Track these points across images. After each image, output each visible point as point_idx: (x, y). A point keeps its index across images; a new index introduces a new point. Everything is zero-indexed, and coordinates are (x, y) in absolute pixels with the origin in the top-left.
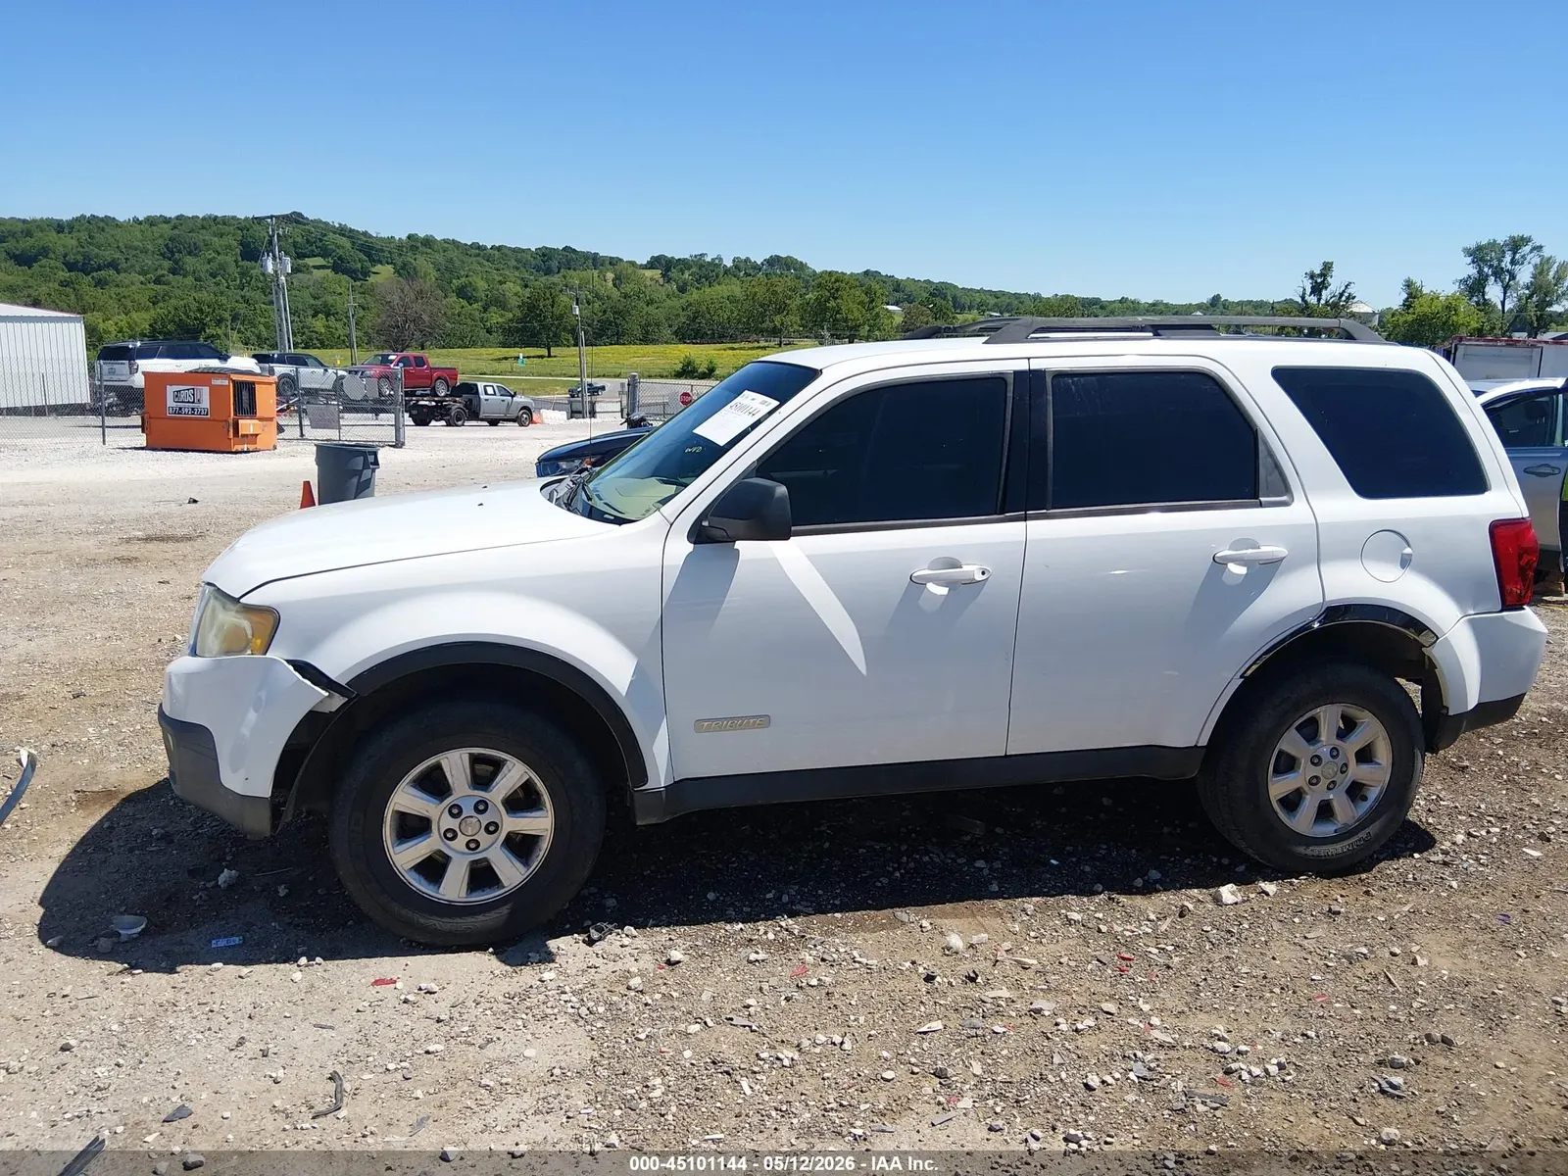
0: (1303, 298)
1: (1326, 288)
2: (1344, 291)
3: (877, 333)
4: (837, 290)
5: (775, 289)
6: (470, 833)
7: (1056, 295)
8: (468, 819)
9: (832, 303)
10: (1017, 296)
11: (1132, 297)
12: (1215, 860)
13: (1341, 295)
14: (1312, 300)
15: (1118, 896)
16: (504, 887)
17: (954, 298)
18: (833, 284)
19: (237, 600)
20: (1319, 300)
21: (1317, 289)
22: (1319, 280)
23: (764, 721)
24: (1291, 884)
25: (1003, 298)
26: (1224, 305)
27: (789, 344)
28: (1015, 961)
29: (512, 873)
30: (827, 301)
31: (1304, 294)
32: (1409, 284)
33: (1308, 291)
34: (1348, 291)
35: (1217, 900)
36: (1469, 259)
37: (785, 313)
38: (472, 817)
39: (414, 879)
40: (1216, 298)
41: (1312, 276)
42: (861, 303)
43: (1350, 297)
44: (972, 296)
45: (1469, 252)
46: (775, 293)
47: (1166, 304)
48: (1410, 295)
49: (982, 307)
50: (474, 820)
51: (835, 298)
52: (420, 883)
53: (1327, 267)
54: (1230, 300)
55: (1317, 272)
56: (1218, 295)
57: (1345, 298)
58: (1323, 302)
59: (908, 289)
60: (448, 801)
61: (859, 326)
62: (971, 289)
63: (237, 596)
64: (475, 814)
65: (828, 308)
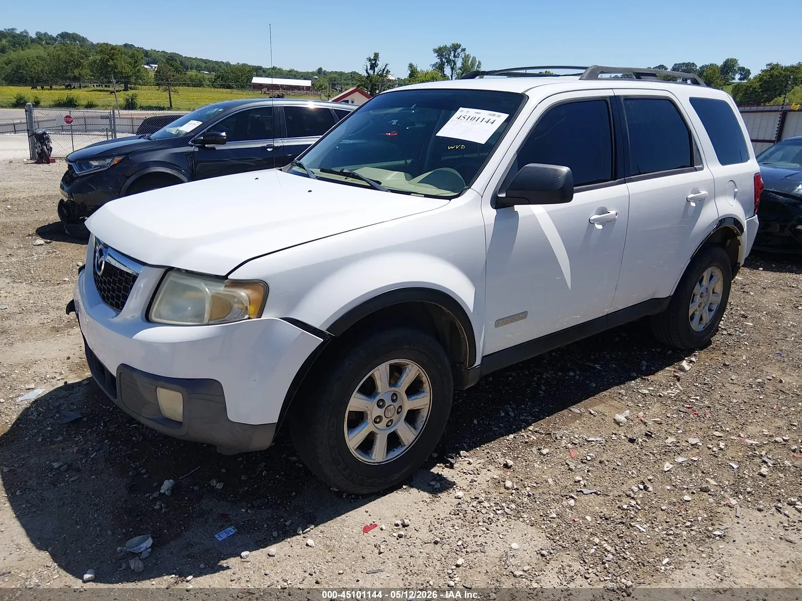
0: (367, 71)
1: (377, 66)
2: (385, 68)
3: (140, 81)
4: (113, 54)
5: (73, 52)
6: (390, 416)
7: (238, 63)
8: (389, 408)
9: (111, 63)
10: (217, 62)
11: (278, 67)
12: (653, 350)
13: (384, 70)
14: (371, 72)
15: (647, 377)
16: (405, 446)
17: (182, 63)
18: (108, 52)
19: (226, 277)
20: (374, 72)
21: (373, 66)
22: (373, 62)
23: (523, 315)
24: (695, 355)
25: (209, 64)
26: (324, 73)
27: (86, 87)
28: (653, 421)
29: (408, 435)
30: (108, 61)
31: (367, 69)
32: (411, 66)
33: (369, 67)
34: (387, 68)
35: (682, 369)
36: (436, 54)
37: (81, 68)
38: (391, 405)
39: (359, 454)
40: (320, 69)
41: (370, 60)
42: (130, 64)
43: (388, 72)
44: (191, 61)
45: (435, 51)
46: (72, 55)
47: (296, 71)
48: (412, 72)
49: (199, 68)
50: (392, 407)
51: (113, 60)
52: (362, 456)
53: (376, 55)
54: (327, 71)
55: (372, 58)
56: (321, 68)
57: (385, 72)
58: (376, 73)
59: (153, 56)
60: (377, 398)
61: (130, 77)
62: (190, 58)
63: (224, 274)
64: (392, 403)
65: (109, 65)
